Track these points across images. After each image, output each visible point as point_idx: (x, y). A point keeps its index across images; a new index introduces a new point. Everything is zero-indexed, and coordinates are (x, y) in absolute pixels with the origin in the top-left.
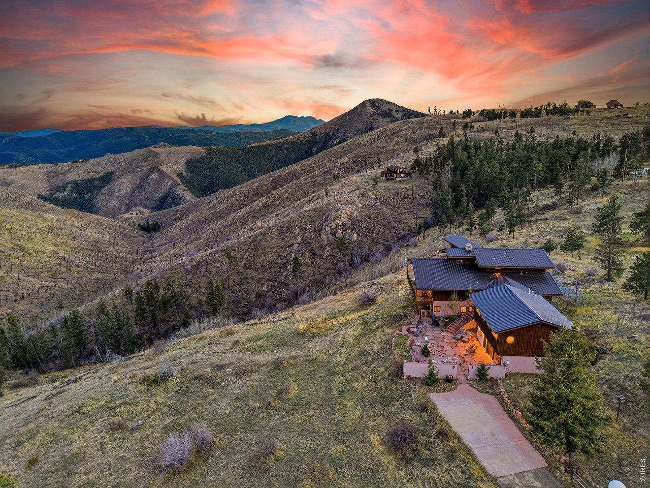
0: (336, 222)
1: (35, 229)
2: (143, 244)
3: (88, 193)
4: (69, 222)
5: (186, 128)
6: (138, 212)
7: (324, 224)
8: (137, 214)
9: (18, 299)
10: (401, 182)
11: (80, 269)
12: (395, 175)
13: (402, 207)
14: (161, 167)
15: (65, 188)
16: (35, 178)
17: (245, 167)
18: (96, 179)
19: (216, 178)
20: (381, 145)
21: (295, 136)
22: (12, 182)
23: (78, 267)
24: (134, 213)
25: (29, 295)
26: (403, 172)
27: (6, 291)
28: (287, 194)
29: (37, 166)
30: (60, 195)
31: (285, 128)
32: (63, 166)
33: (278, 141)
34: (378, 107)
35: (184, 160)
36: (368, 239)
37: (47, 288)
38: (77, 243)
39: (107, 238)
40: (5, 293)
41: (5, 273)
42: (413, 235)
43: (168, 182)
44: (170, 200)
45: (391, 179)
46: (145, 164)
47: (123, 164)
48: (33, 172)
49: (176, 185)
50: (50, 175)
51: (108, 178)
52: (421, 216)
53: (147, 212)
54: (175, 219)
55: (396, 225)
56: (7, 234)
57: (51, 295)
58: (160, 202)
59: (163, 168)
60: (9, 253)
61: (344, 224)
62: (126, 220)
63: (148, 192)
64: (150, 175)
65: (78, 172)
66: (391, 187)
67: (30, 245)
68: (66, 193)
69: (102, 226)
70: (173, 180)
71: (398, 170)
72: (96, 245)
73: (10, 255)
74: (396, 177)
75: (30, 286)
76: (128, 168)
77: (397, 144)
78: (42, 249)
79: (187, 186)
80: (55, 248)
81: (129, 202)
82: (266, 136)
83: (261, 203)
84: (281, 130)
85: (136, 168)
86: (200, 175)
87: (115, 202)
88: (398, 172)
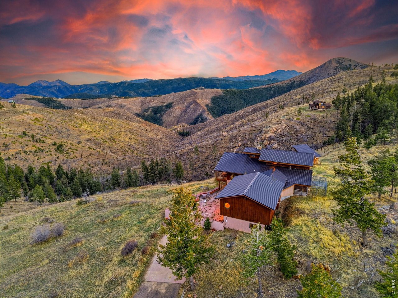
0: (265, 135)
1: (122, 130)
2: (178, 143)
3: (159, 113)
4: (141, 128)
5: (216, 78)
6: (181, 125)
7: (258, 136)
8: (181, 126)
9: (104, 163)
10: (321, 112)
11: (139, 152)
12: (318, 107)
13: (316, 128)
14: (198, 100)
15: (148, 110)
16: (135, 104)
17: (245, 101)
18: (164, 106)
19: (227, 108)
20: (325, 88)
21: (280, 83)
22: (125, 106)
23: (138, 151)
24: (179, 126)
25: (109, 162)
26: (324, 105)
27: (99, 159)
28: (256, 118)
29: (137, 98)
30: (145, 114)
31: (275, 77)
32: (149, 98)
33: (268, 86)
34: (341, 63)
35: (210, 97)
36: (284, 147)
37: (119, 160)
38: (142, 138)
39: (159, 137)
40: (99, 160)
41: (101, 150)
42: (318, 148)
43: (200, 109)
44: (200, 119)
45: (315, 110)
46: (189, 99)
47: (178, 98)
48: (135, 101)
49: (204, 111)
50: (143, 103)
51: (169, 106)
52: (328, 135)
53: (186, 125)
54: (198, 131)
55: (307, 140)
56: (109, 131)
57: (120, 164)
58: (195, 120)
59: (199, 101)
60: (106, 140)
61: (270, 137)
62: (175, 129)
63: (189, 115)
64: (191, 104)
65: (155, 102)
66: (312, 115)
67: (117, 138)
68: (149, 113)
69: (159, 131)
70: (203, 108)
71: (320, 104)
72: (151, 141)
73: (106, 142)
74: (318, 108)
75: (111, 158)
76: (180, 100)
77: (337, 87)
78: (123, 140)
79: (210, 112)
80: (129, 140)
81: (179, 119)
82: (263, 83)
83: (240, 123)
84: (274, 79)
85: (184, 101)
86: (218, 106)
87: (172, 119)
88: (320, 105)
